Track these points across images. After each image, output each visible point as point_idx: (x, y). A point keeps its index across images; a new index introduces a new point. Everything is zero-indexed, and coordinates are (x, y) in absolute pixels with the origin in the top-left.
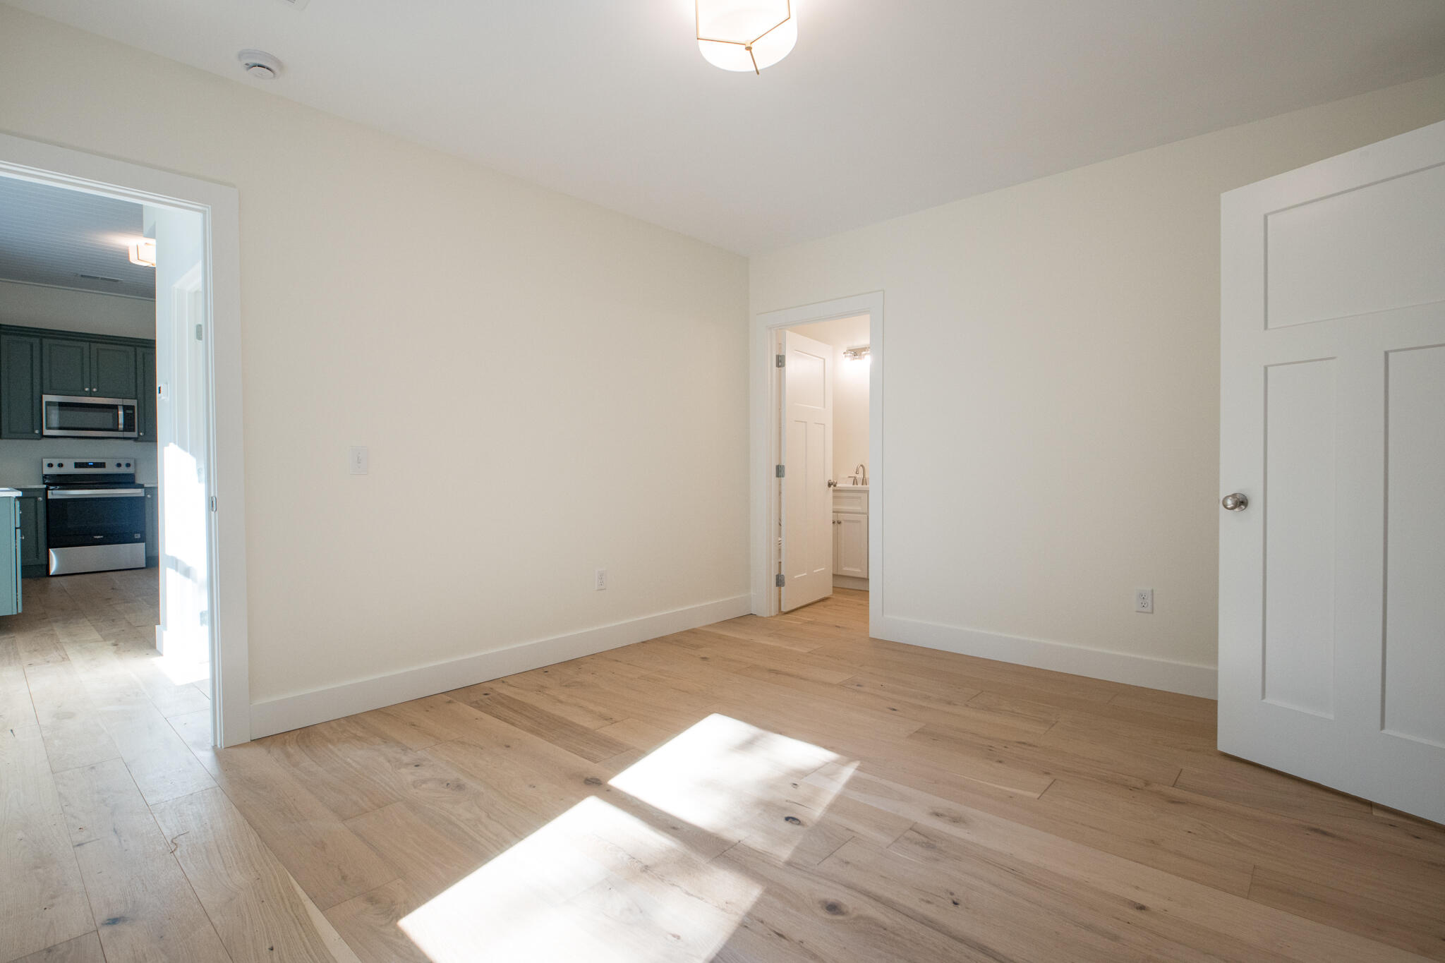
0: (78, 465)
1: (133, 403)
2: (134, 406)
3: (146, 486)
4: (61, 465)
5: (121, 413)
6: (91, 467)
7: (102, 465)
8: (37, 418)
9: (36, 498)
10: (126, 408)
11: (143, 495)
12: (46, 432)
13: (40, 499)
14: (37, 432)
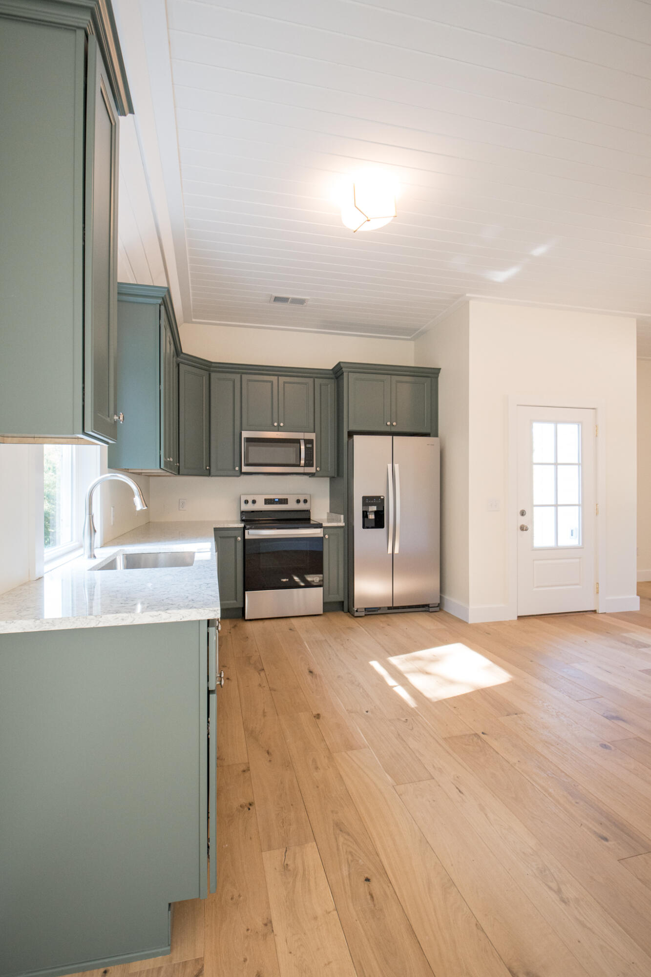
0: (268, 502)
1: (312, 436)
2: (313, 440)
3: (324, 525)
4: (254, 502)
5: (303, 447)
6: (277, 503)
7: (284, 501)
8: (237, 457)
9: (236, 538)
10: (308, 442)
11: (322, 536)
12: (245, 469)
13: (239, 538)
14: (237, 468)
